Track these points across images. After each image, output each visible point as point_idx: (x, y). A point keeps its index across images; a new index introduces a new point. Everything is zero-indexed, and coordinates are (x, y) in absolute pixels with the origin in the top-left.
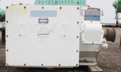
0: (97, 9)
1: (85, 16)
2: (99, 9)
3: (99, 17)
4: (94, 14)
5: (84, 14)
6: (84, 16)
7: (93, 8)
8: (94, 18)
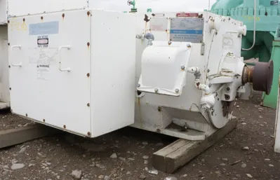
0: (197, 14)
1: (172, 32)
2: (201, 16)
3: (201, 32)
4: (189, 26)
5: (169, 28)
6: (169, 32)
7: (187, 14)
8: (189, 35)
